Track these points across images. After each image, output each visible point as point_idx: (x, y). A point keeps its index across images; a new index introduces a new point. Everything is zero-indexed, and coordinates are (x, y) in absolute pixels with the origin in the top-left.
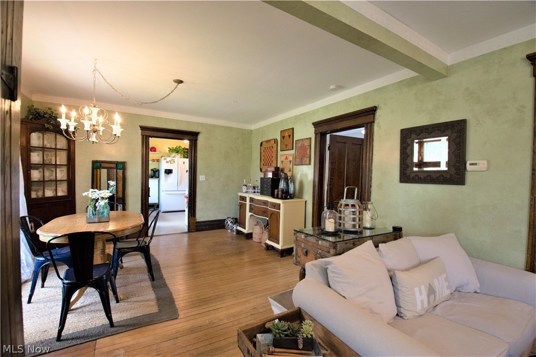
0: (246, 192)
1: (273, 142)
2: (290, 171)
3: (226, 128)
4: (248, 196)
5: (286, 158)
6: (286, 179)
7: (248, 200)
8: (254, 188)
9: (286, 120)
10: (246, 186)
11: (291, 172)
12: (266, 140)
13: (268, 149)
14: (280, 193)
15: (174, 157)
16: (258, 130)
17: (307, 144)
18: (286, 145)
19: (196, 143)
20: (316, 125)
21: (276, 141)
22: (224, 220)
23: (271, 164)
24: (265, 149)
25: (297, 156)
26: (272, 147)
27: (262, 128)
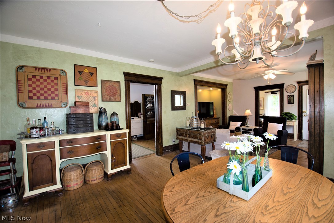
2: (94, 106)
5: (87, 94)
18: (86, 82)
23: (53, 98)
24: (34, 77)
25: (105, 93)
26: (56, 78)
27: (14, 45)
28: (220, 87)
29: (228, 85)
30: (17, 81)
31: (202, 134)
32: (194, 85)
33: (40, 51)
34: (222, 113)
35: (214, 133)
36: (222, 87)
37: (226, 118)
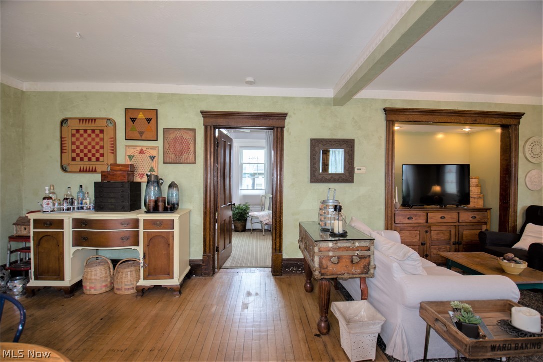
1: (102, 122)
4: (69, 218)
5: (142, 152)
7: (69, 224)
9: (137, 94)
17: (187, 136)
18: (142, 133)
20: (207, 115)
21: (110, 123)
23: (98, 160)
24: (78, 131)
25: (169, 151)
26: (102, 132)
27: (61, 93)
28: (496, 121)
29: (524, 114)
30: (61, 138)
31: (316, 250)
32: (384, 123)
33: (86, 96)
34: (501, 195)
35: (367, 253)
36: (505, 122)
37: (516, 212)
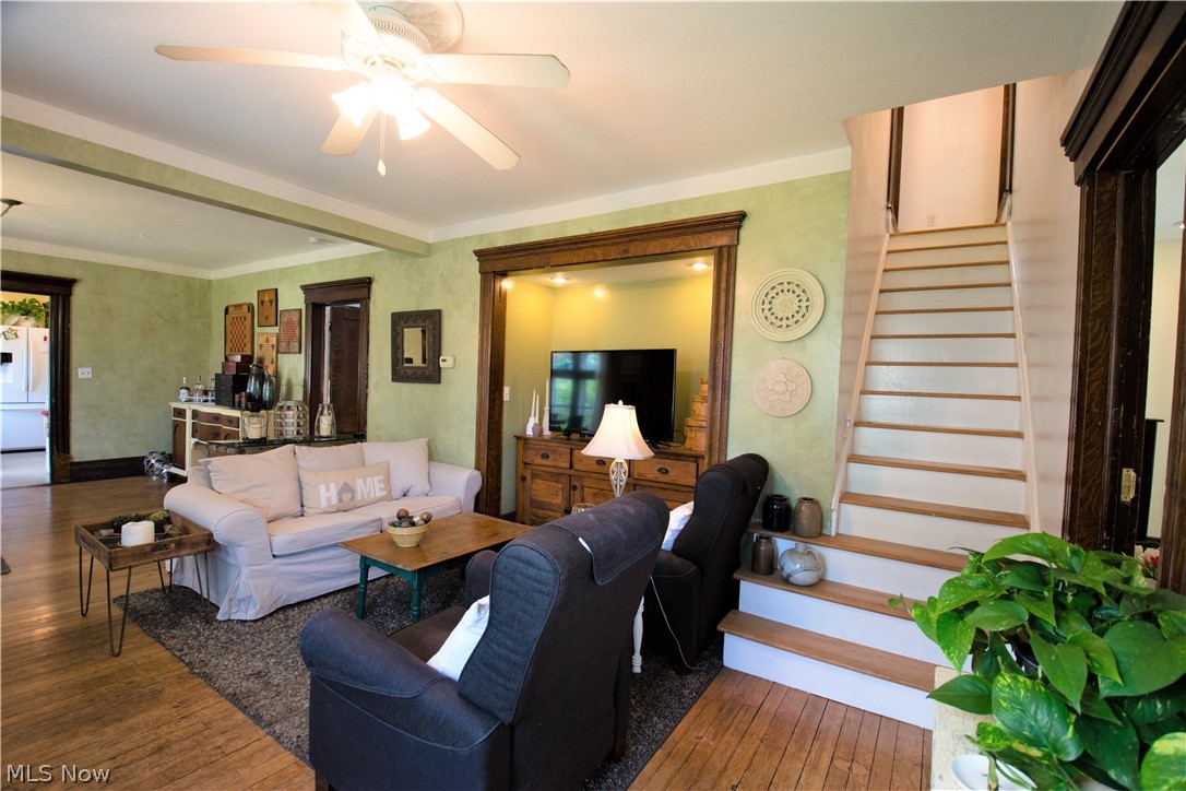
0: (190, 401)
1: (245, 308)
2: (272, 362)
3: (145, 273)
4: (189, 408)
5: (267, 341)
6: (262, 378)
7: (189, 414)
8: (206, 393)
9: (267, 272)
10: (187, 389)
11: (274, 365)
12: (236, 303)
13: (239, 320)
14: (243, 399)
15: (16, 324)
16: (221, 282)
17: (295, 318)
18: (267, 317)
19: (69, 302)
20: (306, 289)
21: (250, 308)
22: (143, 458)
24: (233, 319)
25: (282, 337)
26: (245, 318)
29: (745, 215)
30: (225, 326)
